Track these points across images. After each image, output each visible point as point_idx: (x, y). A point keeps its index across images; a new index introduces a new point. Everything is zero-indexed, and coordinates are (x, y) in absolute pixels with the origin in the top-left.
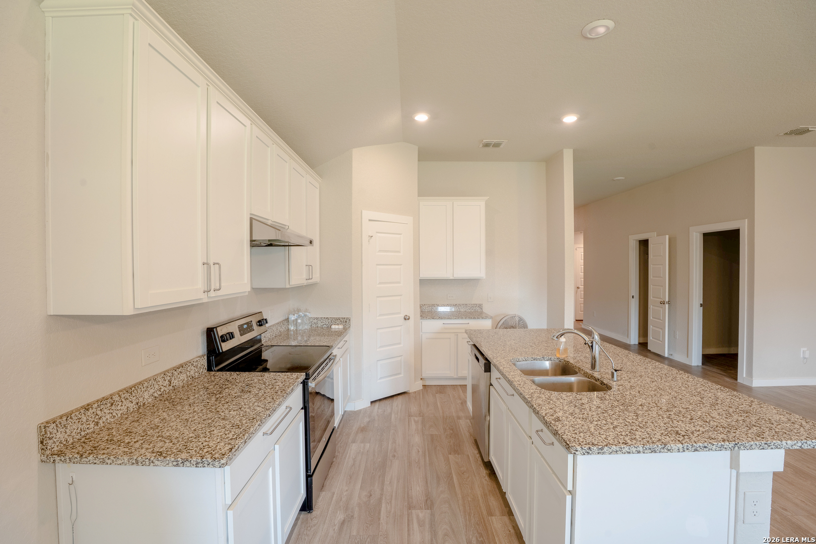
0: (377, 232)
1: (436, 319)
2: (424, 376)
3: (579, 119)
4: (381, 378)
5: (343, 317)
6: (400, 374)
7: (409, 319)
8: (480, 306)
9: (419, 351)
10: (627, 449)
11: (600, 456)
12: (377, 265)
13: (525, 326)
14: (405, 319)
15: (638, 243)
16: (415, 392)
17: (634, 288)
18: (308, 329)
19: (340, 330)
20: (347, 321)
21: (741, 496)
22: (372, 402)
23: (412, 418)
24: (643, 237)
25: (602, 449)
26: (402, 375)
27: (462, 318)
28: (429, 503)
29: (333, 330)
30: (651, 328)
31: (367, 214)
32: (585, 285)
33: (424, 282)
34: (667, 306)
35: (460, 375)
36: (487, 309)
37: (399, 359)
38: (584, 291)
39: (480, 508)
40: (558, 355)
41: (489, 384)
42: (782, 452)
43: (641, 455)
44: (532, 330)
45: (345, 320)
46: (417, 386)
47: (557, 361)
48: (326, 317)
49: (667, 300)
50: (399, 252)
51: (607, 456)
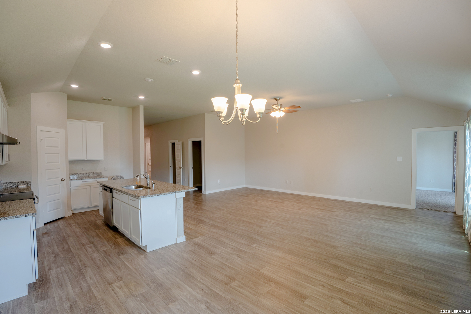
0: (45, 137)
1: (78, 180)
2: (72, 208)
3: (145, 98)
4: (49, 211)
5: (26, 181)
6: (60, 208)
7: (64, 180)
8: (101, 173)
9: (69, 197)
10: (152, 195)
11: (146, 198)
12: (46, 153)
13: (123, 178)
14: (62, 180)
15: (172, 144)
16: (69, 217)
17: (171, 163)
18: (2, 189)
19: (25, 187)
20: (29, 183)
21: (177, 204)
22: (45, 224)
23: (72, 225)
24: (173, 141)
25: (146, 196)
26: (61, 209)
27: (93, 178)
28: (91, 242)
29: (20, 188)
30: (177, 178)
31: (40, 128)
32: (151, 163)
33: (71, 162)
34: (181, 169)
35: (93, 205)
36: (104, 174)
37: (59, 200)
38: (151, 165)
39: (112, 239)
40: (137, 184)
41: (112, 197)
42: (184, 192)
43: (155, 196)
44: (126, 180)
45: (27, 183)
46: (70, 214)
47: (137, 186)
48: (14, 182)
49: (181, 167)
50: (58, 147)
51: (148, 198)
